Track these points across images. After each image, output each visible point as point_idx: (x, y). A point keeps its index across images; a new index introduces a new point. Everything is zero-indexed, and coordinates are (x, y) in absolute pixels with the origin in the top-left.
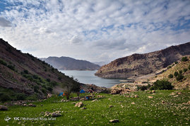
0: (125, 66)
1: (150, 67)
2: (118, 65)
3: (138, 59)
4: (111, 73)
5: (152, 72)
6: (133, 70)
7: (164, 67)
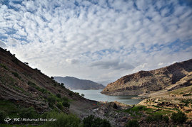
0: (132, 83)
1: (158, 83)
2: (125, 82)
3: (145, 76)
4: (119, 90)
5: (161, 89)
6: (142, 87)
7: (173, 83)
